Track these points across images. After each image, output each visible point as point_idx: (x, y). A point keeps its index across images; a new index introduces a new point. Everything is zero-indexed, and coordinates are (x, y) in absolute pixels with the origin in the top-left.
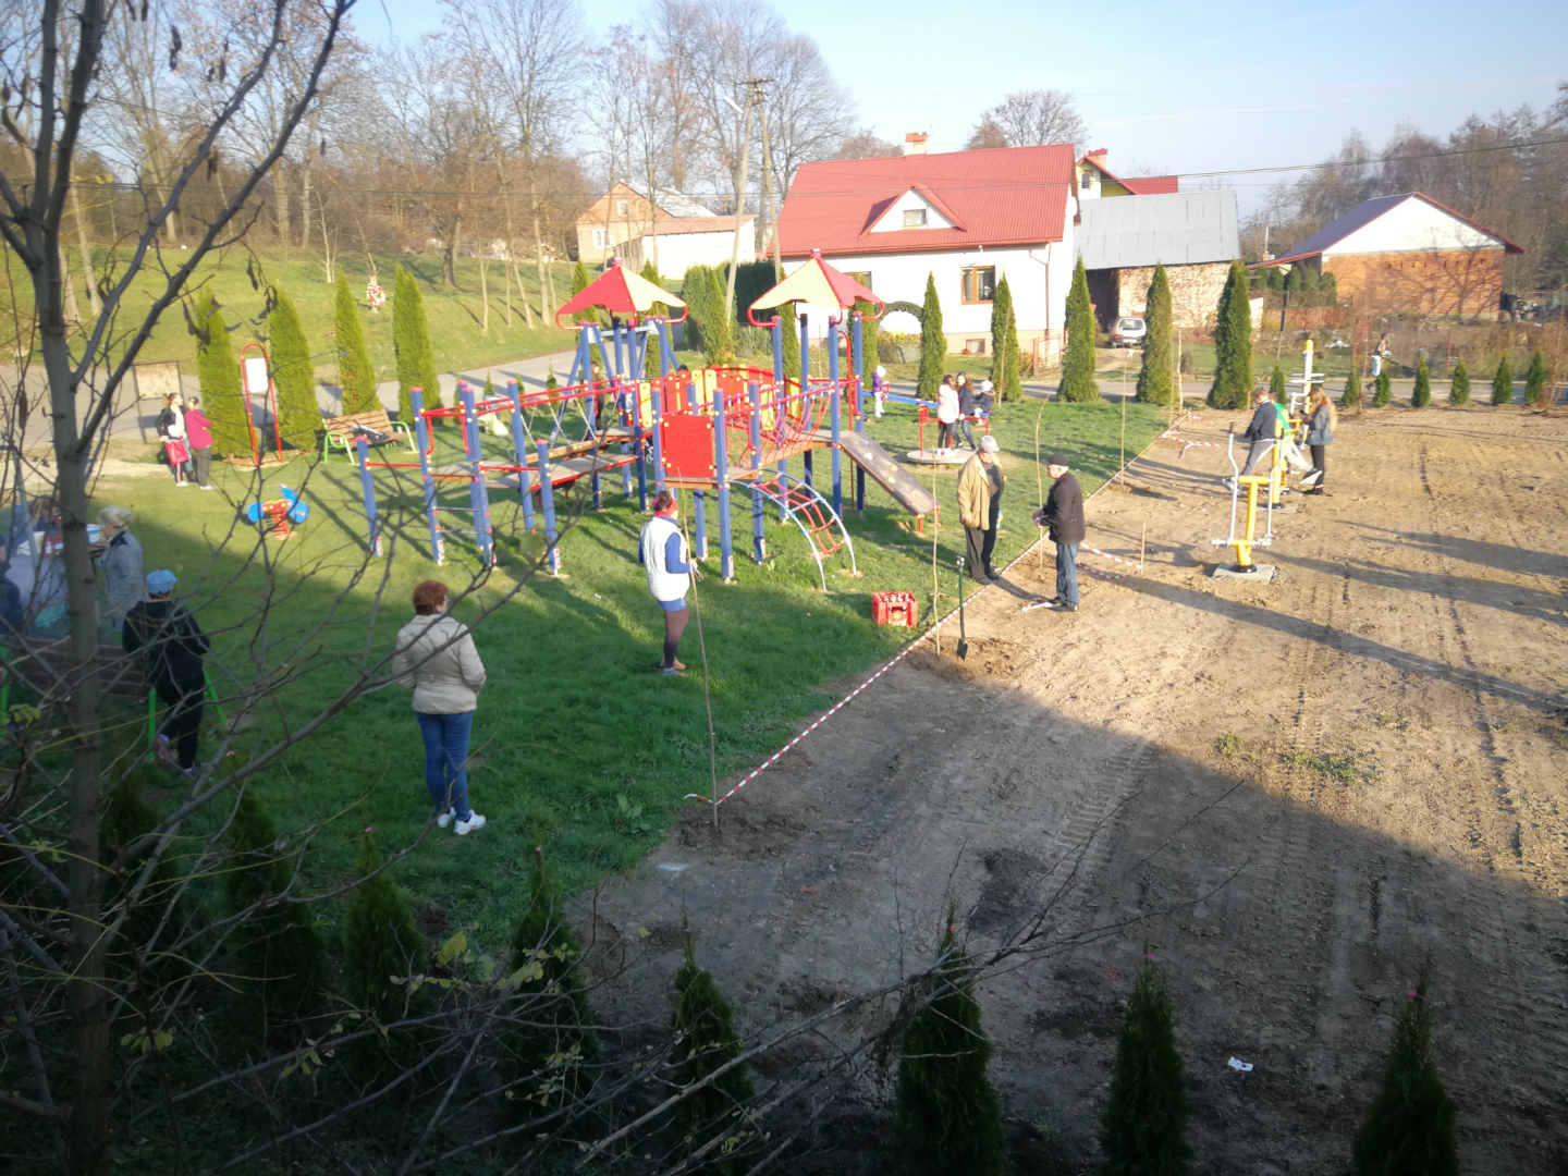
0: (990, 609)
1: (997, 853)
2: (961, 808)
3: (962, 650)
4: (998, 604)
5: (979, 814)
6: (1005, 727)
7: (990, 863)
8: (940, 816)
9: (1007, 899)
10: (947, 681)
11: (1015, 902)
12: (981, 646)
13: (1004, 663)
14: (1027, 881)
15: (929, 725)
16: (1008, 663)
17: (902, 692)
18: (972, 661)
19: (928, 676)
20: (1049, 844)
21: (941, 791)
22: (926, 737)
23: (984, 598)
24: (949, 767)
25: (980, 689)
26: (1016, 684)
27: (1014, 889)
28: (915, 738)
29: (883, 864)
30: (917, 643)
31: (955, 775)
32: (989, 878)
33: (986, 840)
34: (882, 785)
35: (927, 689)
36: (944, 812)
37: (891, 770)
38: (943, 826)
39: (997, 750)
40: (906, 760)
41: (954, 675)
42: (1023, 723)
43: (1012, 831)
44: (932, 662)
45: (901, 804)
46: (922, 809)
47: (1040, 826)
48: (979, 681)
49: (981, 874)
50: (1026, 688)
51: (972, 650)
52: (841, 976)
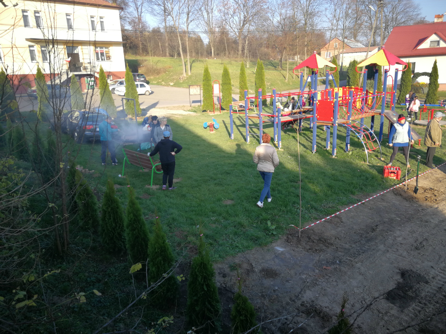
0: (433, 177)
1: (407, 271)
2: (398, 250)
3: (416, 190)
4: (437, 176)
5: (405, 254)
6: (427, 222)
7: (403, 274)
8: (388, 251)
9: (407, 291)
10: (407, 201)
11: (410, 293)
12: (425, 190)
13: (433, 197)
14: (418, 286)
15: (393, 216)
16: (435, 198)
17: (387, 202)
18: (420, 195)
19: (399, 198)
20: (432, 272)
21: (391, 242)
22: (391, 220)
23: (431, 173)
24: (398, 233)
25: (420, 206)
26: (436, 206)
27: (411, 288)
28: (387, 220)
29: (359, 265)
30: (398, 186)
31: (399, 237)
32: (401, 280)
33: (405, 265)
34: (368, 235)
35: (398, 203)
36: (390, 250)
37: (373, 230)
38: (388, 255)
39: (420, 230)
40: (380, 227)
41: (410, 199)
42: (435, 221)
43: (417, 263)
44: (403, 193)
45: (373, 243)
46: (382, 247)
47: (430, 264)
48: (421, 203)
49: (398, 278)
50: (440, 208)
51: (420, 191)
52: (327, 305)
